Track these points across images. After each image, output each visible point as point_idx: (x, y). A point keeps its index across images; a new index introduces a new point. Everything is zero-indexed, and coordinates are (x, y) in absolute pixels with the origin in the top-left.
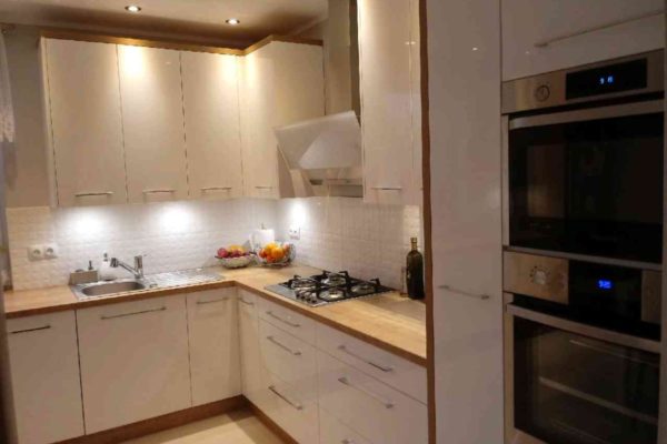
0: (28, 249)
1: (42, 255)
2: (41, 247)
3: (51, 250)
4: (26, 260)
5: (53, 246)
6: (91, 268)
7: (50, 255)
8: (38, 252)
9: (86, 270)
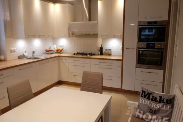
0: (10, 50)
1: (13, 51)
2: (13, 49)
3: (15, 50)
4: (10, 52)
5: (15, 49)
6: (23, 54)
7: (14, 51)
8: (12, 50)
9: (22, 55)
